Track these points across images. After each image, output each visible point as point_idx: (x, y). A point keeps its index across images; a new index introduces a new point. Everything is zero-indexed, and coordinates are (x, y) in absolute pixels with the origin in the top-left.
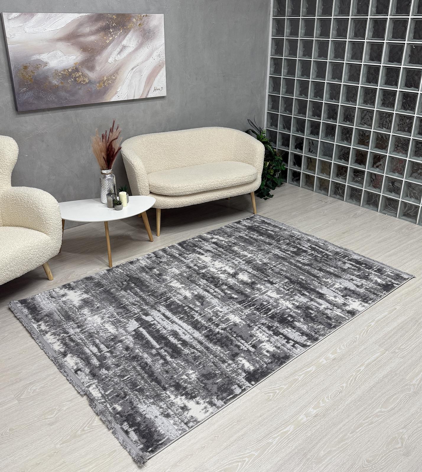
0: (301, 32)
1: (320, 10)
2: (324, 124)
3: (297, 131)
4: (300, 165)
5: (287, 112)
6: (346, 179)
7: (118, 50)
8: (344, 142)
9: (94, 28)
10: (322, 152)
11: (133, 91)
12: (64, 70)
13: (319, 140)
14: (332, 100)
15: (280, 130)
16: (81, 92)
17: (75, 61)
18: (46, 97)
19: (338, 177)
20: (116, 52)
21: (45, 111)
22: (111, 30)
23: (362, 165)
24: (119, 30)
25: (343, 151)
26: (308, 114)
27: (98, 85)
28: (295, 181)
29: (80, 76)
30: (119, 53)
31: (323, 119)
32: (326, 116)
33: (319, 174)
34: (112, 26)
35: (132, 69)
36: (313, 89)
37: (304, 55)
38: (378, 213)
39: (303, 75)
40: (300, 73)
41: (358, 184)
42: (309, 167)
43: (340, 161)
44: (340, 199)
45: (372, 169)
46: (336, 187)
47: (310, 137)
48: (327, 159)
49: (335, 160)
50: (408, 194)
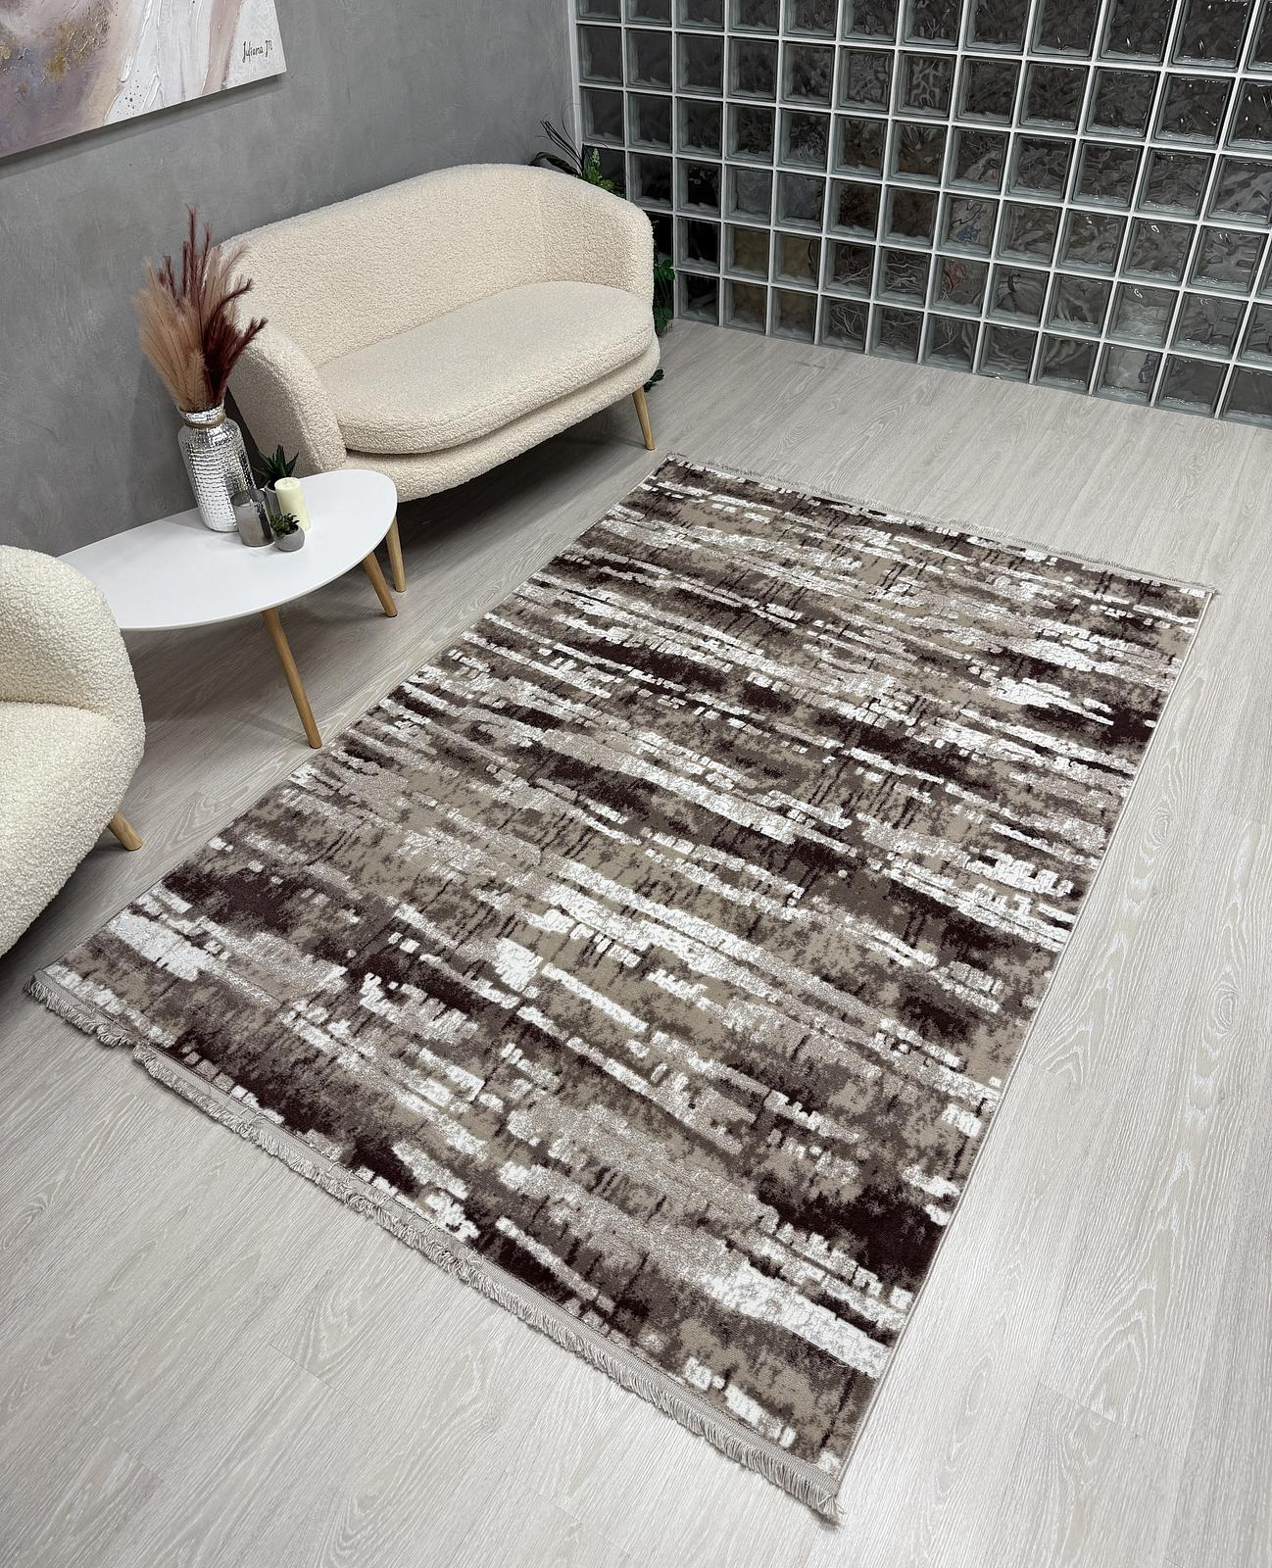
2: (787, 114)
3: (696, 143)
4: (712, 256)
5: (653, 80)
6: (867, 286)
10: (786, 208)
13: (775, 168)
15: (632, 145)
23: (919, 237)
26: (730, 84)
28: (701, 308)
31: (783, 96)
32: (791, 86)
33: (779, 279)
38: (974, 379)
41: (904, 298)
42: (743, 261)
43: (846, 230)
44: (852, 349)
45: (949, 245)
46: (832, 313)
47: (738, 160)
48: (804, 228)
49: (829, 231)
50: (1059, 309)
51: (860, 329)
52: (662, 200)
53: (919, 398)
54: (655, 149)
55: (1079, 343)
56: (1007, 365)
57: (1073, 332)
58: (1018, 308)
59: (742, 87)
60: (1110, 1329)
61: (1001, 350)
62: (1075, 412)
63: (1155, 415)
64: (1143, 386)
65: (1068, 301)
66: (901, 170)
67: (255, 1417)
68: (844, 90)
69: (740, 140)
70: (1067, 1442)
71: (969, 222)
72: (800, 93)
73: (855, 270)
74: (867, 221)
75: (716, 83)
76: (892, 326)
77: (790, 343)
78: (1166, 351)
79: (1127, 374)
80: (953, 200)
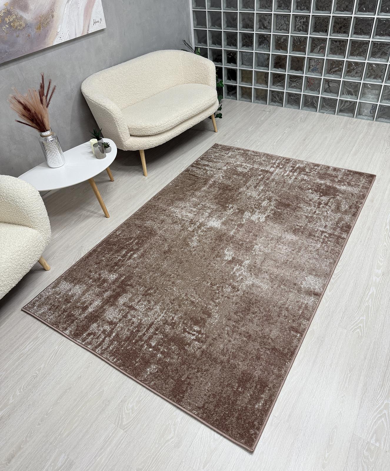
2: (257, 35)
3: (229, 45)
4: (235, 79)
5: (217, 26)
6: (283, 86)
10: (258, 63)
11: (74, 29)
13: (254, 52)
15: (210, 46)
16: (20, 40)
23: (299, 71)
26: (240, 27)
28: (232, 95)
29: (14, 20)
31: (256, 30)
32: (259, 26)
33: (256, 85)
35: (68, 2)
38: (318, 114)
41: (295, 90)
42: (245, 80)
43: (277, 70)
44: (279, 106)
45: (309, 73)
46: (273, 95)
47: (243, 49)
48: (263, 69)
49: (271, 70)
50: (344, 92)
51: (281, 99)
52: (219, 63)
53: (301, 120)
54: (217, 47)
55: (350, 102)
56: (328, 109)
57: (349, 98)
58: (331, 92)
59: (243, 27)
60: (376, 416)
61: (326, 105)
62: (350, 123)
63: (375, 123)
64: (371, 115)
65: (347, 89)
66: (293, 50)
67: (104, 442)
68: (275, 27)
69: (243, 44)
70: (363, 453)
71: (316, 65)
72: (261, 29)
73: (280, 82)
74: (283, 67)
75: (235, 27)
76: (291, 99)
77: (259, 105)
78: (379, 104)
79: (366, 111)
80: (310, 59)
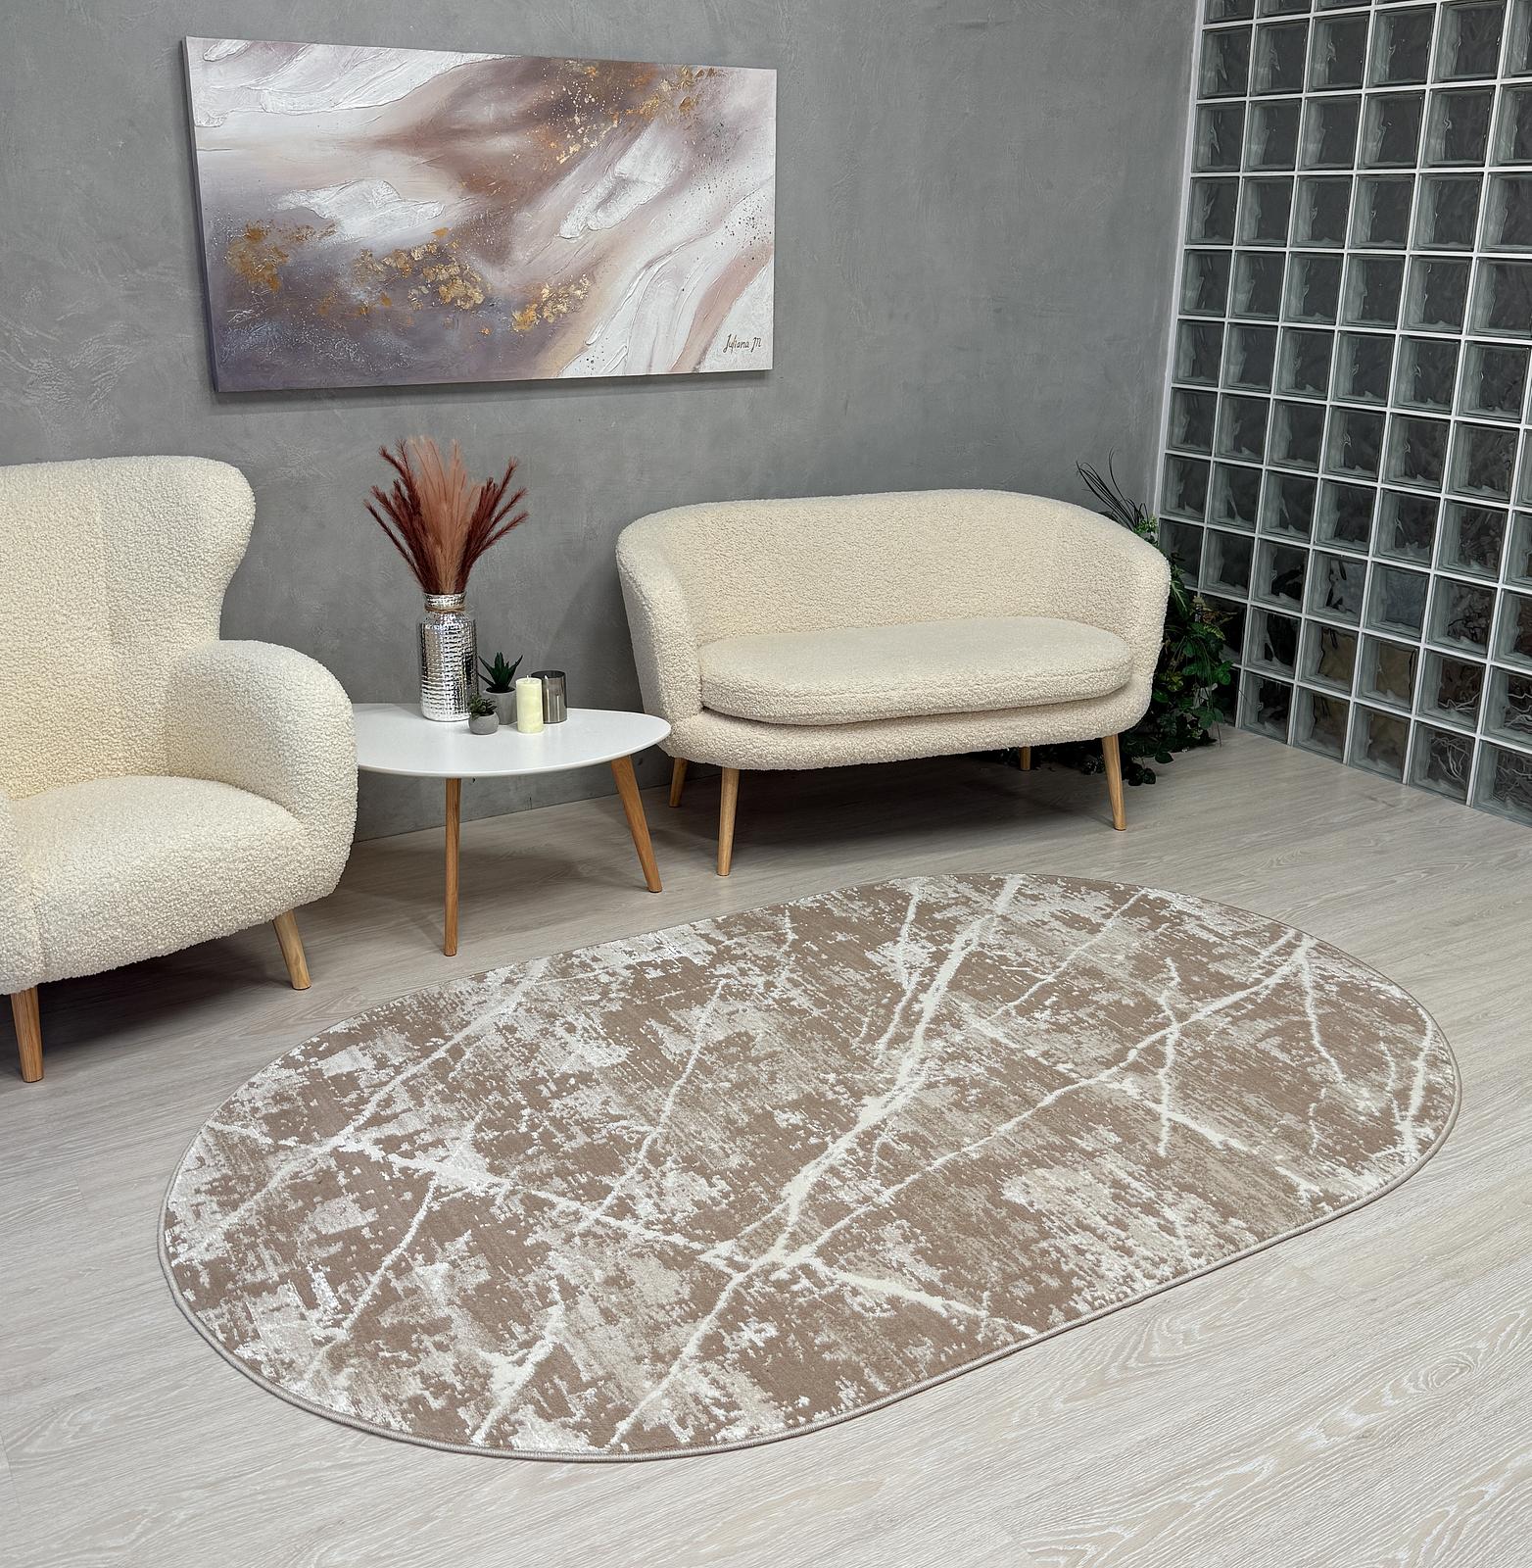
0: (1305, 151)
1: (1379, 64)
2: (1388, 496)
3: (1283, 524)
4: (1287, 656)
5: (1246, 452)
6: (1474, 716)
7: (600, 191)
8: (1469, 565)
9: (512, 108)
10: (1381, 610)
11: (647, 348)
12: (396, 254)
13: (1370, 559)
14: (1424, 401)
15: (1213, 521)
16: (453, 337)
17: (441, 224)
18: (322, 347)
19: (1440, 707)
20: (590, 201)
21: (320, 399)
22: (576, 118)
24: (608, 119)
25: (1465, 603)
26: (1328, 458)
27: (517, 315)
28: (1268, 719)
29: (452, 278)
30: (604, 203)
32: (1398, 465)
33: (1366, 694)
34: (581, 103)
35: (649, 265)
36: (1346, 360)
37: (1316, 237)
39: (1308, 312)
40: (1296, 304)
41: (1524, 737)
42: (1326, 668)
43: (1452, 641)
44: (1447, 795)
46: (1429, 747)
47: (1334, 547)
48: (1399, 634)
49: (1431, 641)
51: (1463, 769)
52: (1238, 587)
54: (1237, 527)
59: (1341, 462)
68: (1459, 473)
75: (1310, 458)
77: (1373, 777)
